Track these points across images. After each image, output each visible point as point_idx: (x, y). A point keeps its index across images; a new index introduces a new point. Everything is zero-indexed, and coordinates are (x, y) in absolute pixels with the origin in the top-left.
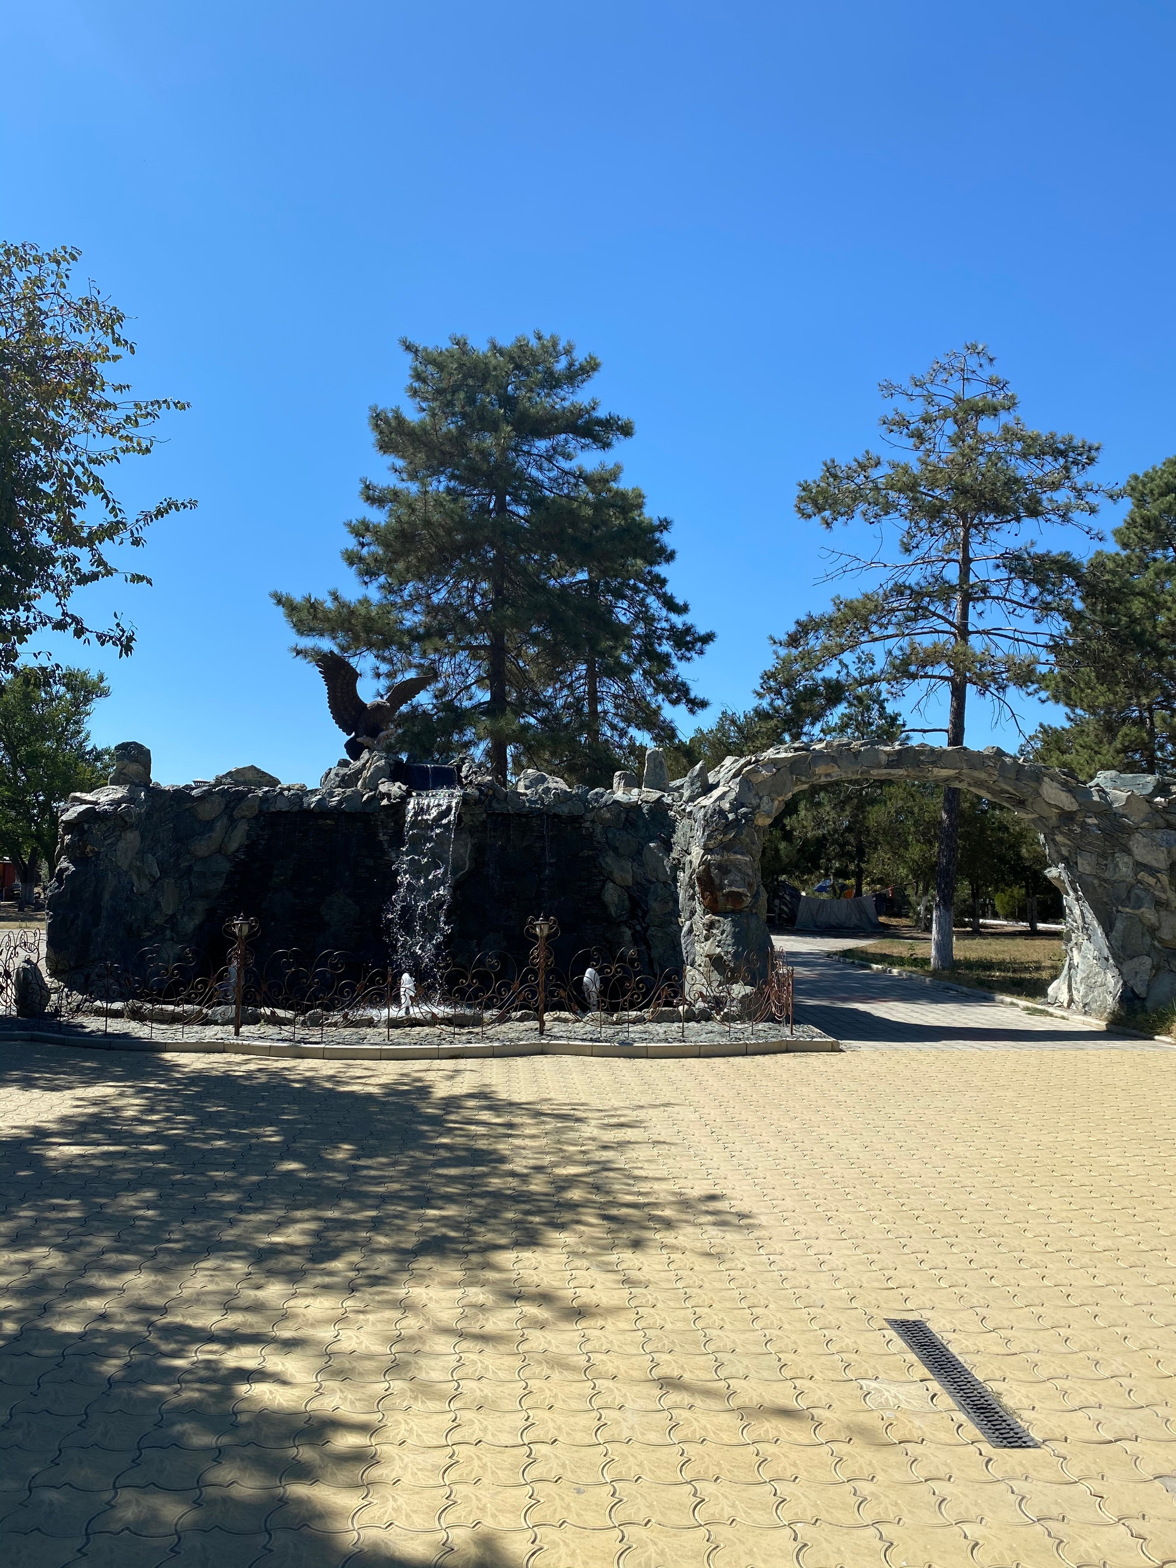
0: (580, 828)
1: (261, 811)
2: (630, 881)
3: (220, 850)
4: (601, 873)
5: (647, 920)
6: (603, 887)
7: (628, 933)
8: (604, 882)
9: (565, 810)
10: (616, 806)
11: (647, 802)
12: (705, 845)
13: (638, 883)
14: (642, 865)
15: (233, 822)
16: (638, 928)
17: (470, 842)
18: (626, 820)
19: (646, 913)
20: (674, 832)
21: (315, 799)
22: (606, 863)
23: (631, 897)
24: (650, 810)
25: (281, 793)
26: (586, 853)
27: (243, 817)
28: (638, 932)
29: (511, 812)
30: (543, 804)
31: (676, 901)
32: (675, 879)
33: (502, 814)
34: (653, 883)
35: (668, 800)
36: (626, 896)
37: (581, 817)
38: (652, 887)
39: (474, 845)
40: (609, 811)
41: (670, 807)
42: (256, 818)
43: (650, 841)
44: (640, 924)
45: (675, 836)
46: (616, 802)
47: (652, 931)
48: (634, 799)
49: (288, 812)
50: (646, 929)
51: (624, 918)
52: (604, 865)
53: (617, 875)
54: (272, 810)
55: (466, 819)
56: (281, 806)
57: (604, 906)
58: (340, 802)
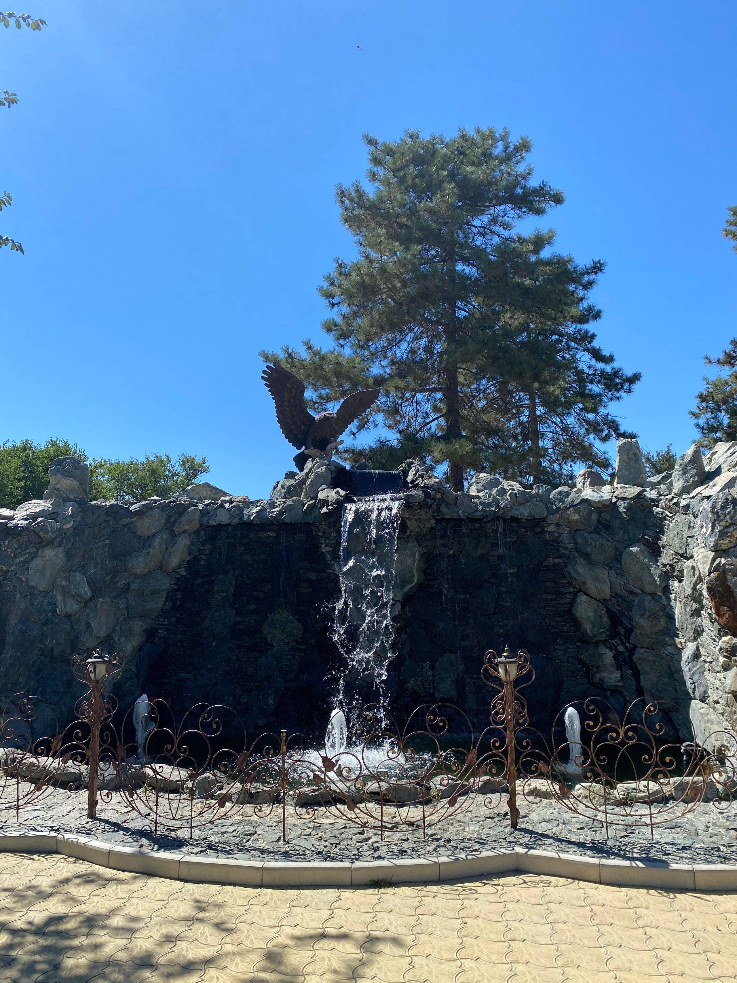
0: (543, 532)
1: (202, 525)
2: (607, 593)
3: (160, 568)
4: (570, 584)
5: (632, 639)
6: (574, 600)
7: (608, 655)
8: (576, 594)
9: (524, 512)
10: (585, 505)
11: (623, 499)
12: (716, 545)
13: (616, 595)
14: (621, 573)
15: (174, 536)
16: (621, 648)
17: (418, 551)
18: (599, 521)
19: (630, 631)
20: (662, 532)
21: (255, 510)
22: (577, 572)
23: (610, 613)
24: (629, 508)
25: (222, 506)
26: (551, 561)
27: (184, 532)
28: (621, 653)
29: (462, 516)
30: (498, 506)
31: (671, 617)
32: (667, 590)
33: (452, 519)
34: (637, 595)
35: (651, 494)
36: (604, 611)
37: (543, 519)
38: (636, 600)
39: (422, 555)
40: (576, 511)
41: (655, 502)
42: (197, 532)
43: (630, 545)
44: (623, 644)
45: (664, 538)
46: (585, 501)
47: (639, 654)
48: (607, 496)
49: (229, 525)
50: (632, 651)
51: (603, 637)
52: (574, 575)
53: (591, 586)
54: (212, 523)
55: (411, 525)
56: (222, 518)
57: (577, 623)
58: (281, 512)
